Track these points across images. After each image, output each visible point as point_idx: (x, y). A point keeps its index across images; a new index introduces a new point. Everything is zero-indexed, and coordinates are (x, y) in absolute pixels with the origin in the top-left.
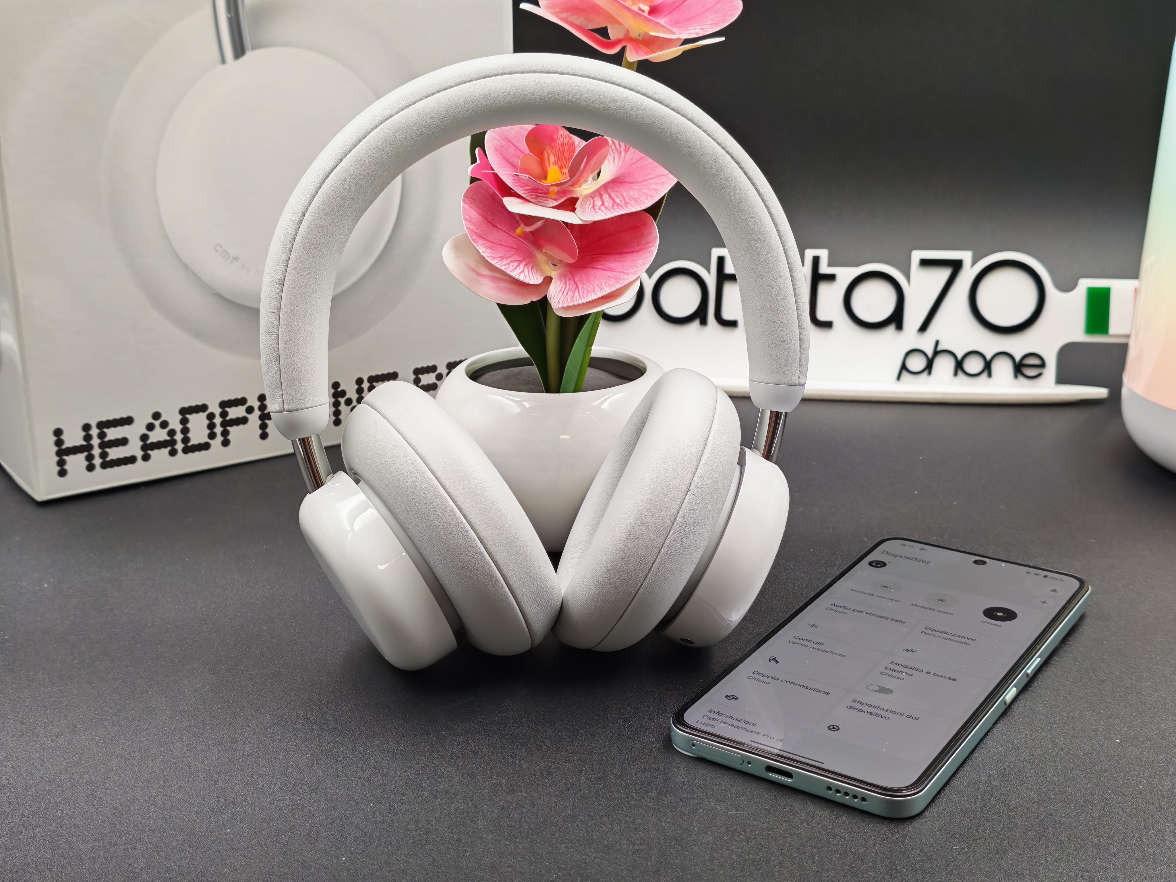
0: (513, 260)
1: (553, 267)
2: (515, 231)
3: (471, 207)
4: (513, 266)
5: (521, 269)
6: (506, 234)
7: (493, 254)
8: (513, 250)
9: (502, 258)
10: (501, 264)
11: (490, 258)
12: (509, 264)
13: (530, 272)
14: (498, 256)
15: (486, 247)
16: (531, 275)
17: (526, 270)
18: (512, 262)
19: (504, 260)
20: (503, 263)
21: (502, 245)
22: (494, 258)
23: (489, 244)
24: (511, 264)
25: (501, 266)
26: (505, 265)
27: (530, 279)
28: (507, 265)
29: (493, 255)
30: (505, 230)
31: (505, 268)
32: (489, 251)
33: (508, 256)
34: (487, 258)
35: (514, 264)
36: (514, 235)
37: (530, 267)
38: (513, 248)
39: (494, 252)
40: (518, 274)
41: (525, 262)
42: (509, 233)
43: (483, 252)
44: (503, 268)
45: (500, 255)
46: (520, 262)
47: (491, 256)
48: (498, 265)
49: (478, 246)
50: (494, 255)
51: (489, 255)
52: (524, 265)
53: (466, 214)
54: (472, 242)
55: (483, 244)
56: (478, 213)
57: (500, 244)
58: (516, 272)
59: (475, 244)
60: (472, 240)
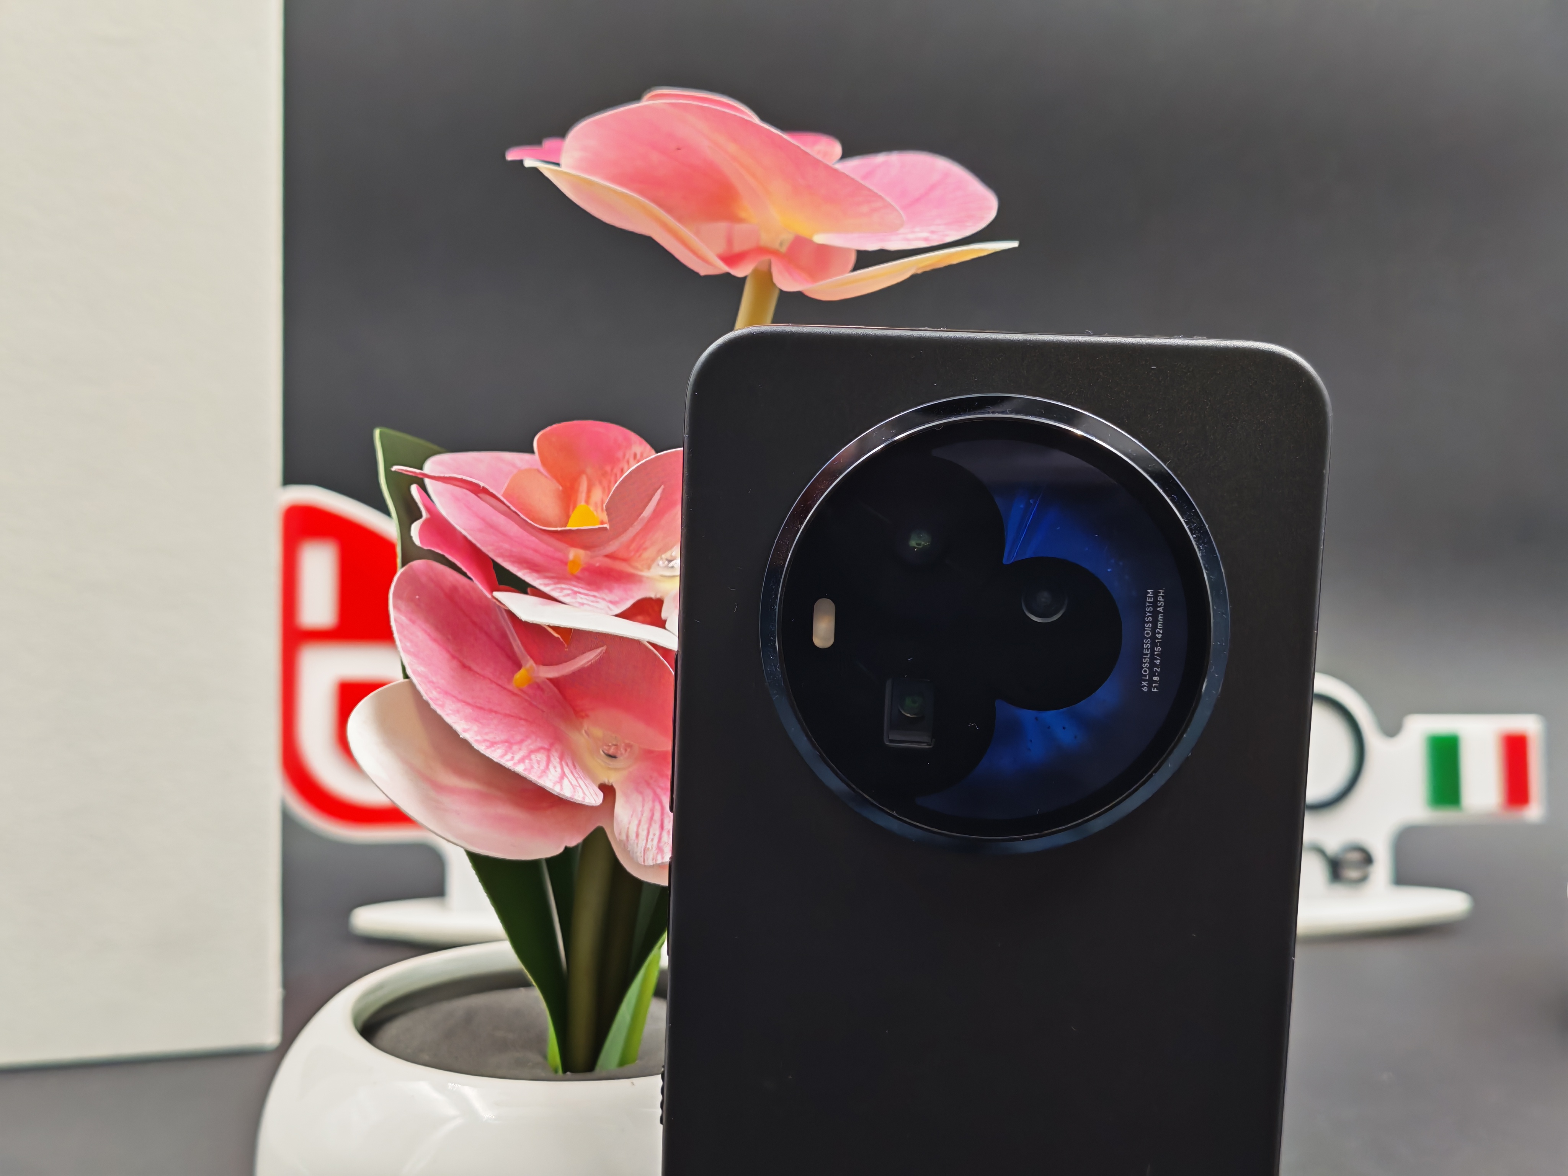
0: (532, 747)
1: (613, 763)
2: (510, 679)
3: (411, 620)
4: (538, 762)
5: (559, 769)
6: (494, 686)
7: (487, 734)
8: (522, 722)
9: (509, 744)
10: (512, 758)
11: (483, 744)
12: (528, 756)
13: (576, 775)
14: (498, 739)
15: (467, 718)
16: (580, 782)
17: (567, 770)
19: (515, 748)
20: (518, 757)
21: (496, 712)
22: (493, 744)
23: (469, 710)
24: (533, 757)
25: (515, 764)
26: (522, 760)
27: (584, 793)
28: (527, 761)
29: (487, 737)
30: (491, 676)
31: (525, 770)
32: (475, 728)
33: (518, 738)
34: (476, 746)
35: (538, 756)
36: (510, 687)
37: (570, 764)
38: (521, 719)
39: (486, 730)
40: (558, 782)
41: (556, 751)
42: (500, 682)
43: (465, 731)
44: (520, 769)
45: (503, 737)
46: (549, 750)
47: (485, 740)
48: (507, 761)
49: (448, 715)
50: (490, 737)
51: (479, 738)
52: (558, 760)
53: (405, 637)
54: (433, 706)
55: (458, 711)
56: (429, 635)
57: (491, 711)
58: (550, 777)
59: (439, 711)
60: (431, 702)
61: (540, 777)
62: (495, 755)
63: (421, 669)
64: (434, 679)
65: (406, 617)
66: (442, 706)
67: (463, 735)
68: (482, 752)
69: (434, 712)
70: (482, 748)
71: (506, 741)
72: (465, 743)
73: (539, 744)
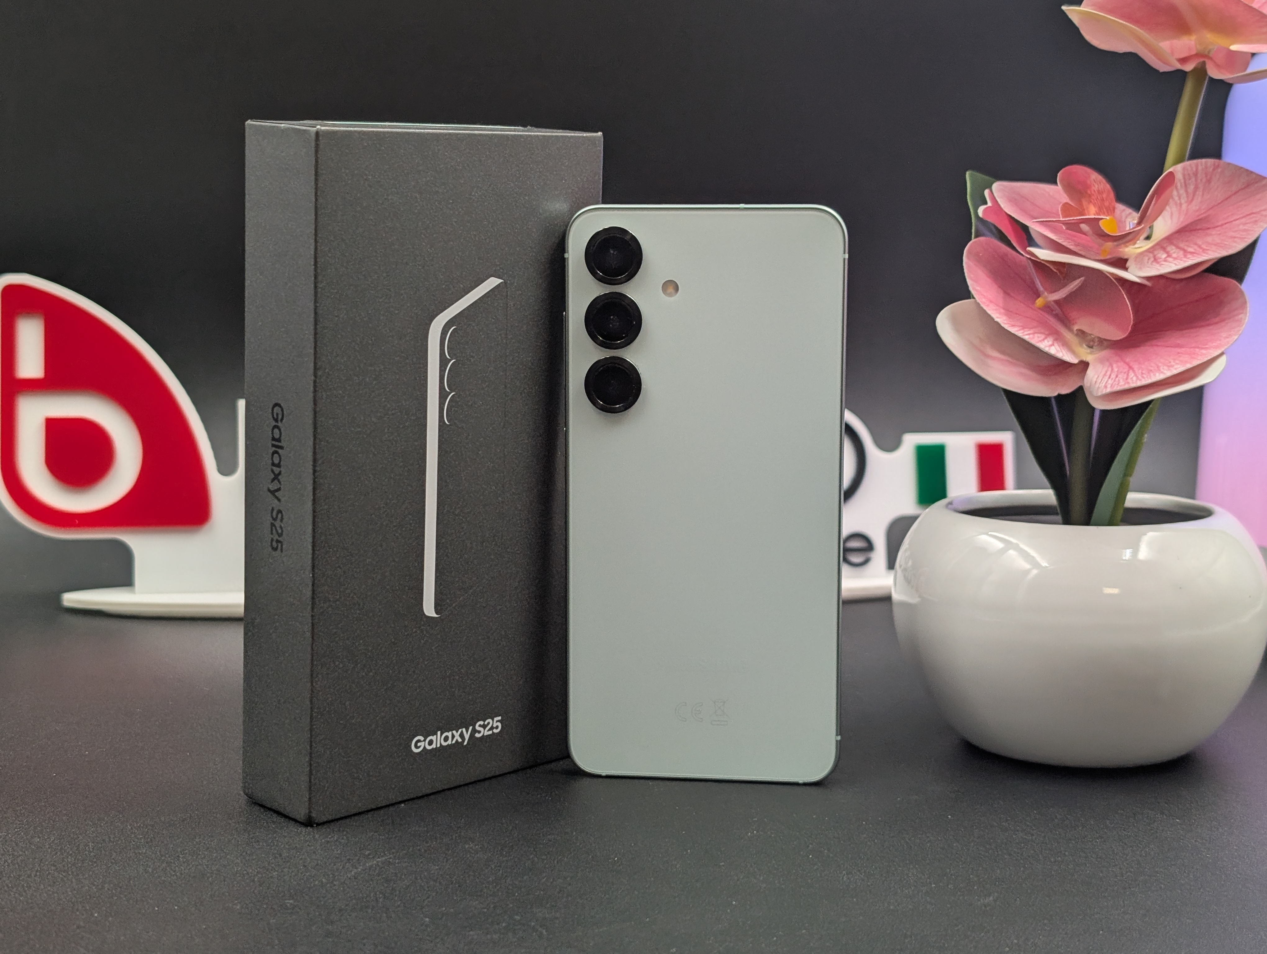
1: (1089, 350)
5: (1051, 343)
6: (1022, 304)
8: (1035, 322)
9: (1023, 328)
10: (1022, 333)
13: (1061, 349)
14: (1016, 324)
15: (1000, 313)
16: (1062, 351)
17: (1056, 345)
18: (1036, 333)
19: (1026, 330)
20: (1025, 333)
21: (1021, 315)
22: (1013, 326)
23: (1003, 311)
25: (1022, 335)
29: (1010, 323)
30: (1021, 299)
31: (1028, 338)
32: (1004, 318)
33: (1030, 327)
34: (1003, 325)
35: (1039, 335)
36: (1033, 307)
37: (1060, 345)
38: (1034, 320)
39: (1011, 320)
41: (1052, 337)
42: (1028, 304)
43: (997, 318)
44: (1026, 338)
45: (1020, 324)
46: (1046, 336)
47: (1008, 324)
48: (1019, 333)
51: (1005, 322)
52: (1052, 341)
53: (970, 272)
54: (982, 305)
55: (996, 310)
56: (986, 274)
57: (1018, 314)
58: (1044, 343)
59: (985, 308)
60: (980, 303)
61: (1036, 342)
62: (1013, 330)
63: (978, 288)
64: (985, 294)
65: (973, 264)
66: (988, 306)
67: (996, 320)
68: (1006, 328)
69: (982, 308)
70: (1006, 327)
71: (1021, 326)
72: (997, 323)
73: (1043, 331)
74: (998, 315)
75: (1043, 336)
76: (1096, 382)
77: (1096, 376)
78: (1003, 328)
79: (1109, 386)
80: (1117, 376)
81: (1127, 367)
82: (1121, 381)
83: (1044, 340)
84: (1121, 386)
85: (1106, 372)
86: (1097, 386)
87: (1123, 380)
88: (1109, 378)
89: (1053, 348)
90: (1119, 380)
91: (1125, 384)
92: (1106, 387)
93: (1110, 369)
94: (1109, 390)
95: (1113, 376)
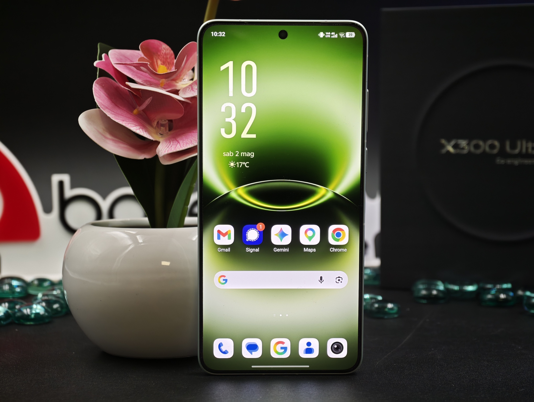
3: (99, 89)
4: (131, 125)
6: (125, 111)
9: (123, 121)
12: (129, 124)
15: (111, 113)
18: (130, 123)
19: (124, 121)
21: (123, 116)
22: (117, 119)
23: (113, 113)
24: (130, 124)
26: (126, 123)
28: (127, 124)
34: (112, 118)
35: (132, 125)
36: (131, 113)
38: (130, 118)
41: (140, 127)
42: (128, 112)
43: (109, 115)
46: (137, 125)
49: (105, 111)
50: (118, 118)
51: (113, 117)
53: (96, 93)
55: (109, 112)
56: (105, 95)
57: (121, 115)
61: (129, 127)
62: (117, 121)
63: (100, 102)
64: (104, 104)
65: (98, 88)
66: (104, 109)
67: (108, 116)
70: (113, 119)
72: (109, 117)
73: (135, 123)
74: (110, 114)
75: (134, 125)
76: (161, 150)
77: (162, 148)
78: (112, 120)
79: (166, 151)
80: (171, 147)
81: (177, 142)
82: (173, 148)
83: (134, 126)
84: (172, 151)
85: (167, 145)
86: (162, 151)
87: (174, 148)
88: (168, 147)
89: (139, 130)
90: (172, 148)
91: (174, 150)
92: (165, 151)
93: (169, 144)
94: (166, 153)
95: (170, 147)
